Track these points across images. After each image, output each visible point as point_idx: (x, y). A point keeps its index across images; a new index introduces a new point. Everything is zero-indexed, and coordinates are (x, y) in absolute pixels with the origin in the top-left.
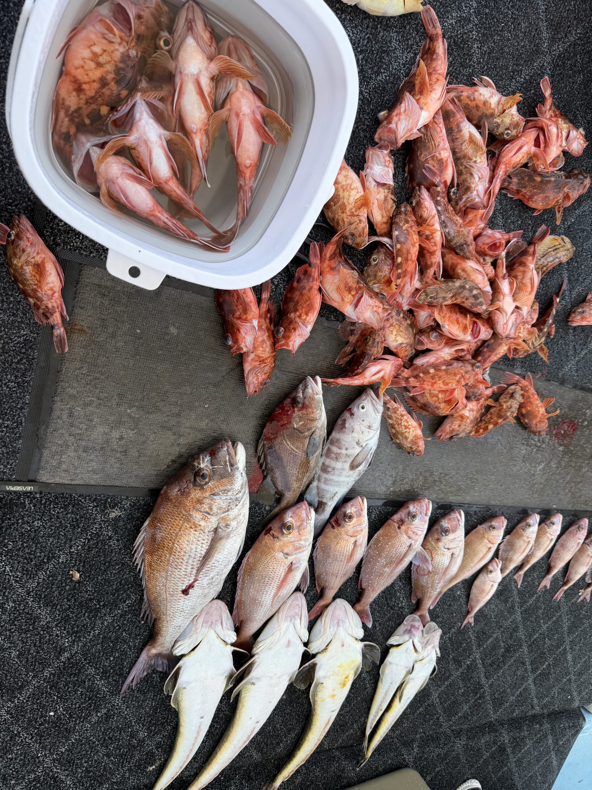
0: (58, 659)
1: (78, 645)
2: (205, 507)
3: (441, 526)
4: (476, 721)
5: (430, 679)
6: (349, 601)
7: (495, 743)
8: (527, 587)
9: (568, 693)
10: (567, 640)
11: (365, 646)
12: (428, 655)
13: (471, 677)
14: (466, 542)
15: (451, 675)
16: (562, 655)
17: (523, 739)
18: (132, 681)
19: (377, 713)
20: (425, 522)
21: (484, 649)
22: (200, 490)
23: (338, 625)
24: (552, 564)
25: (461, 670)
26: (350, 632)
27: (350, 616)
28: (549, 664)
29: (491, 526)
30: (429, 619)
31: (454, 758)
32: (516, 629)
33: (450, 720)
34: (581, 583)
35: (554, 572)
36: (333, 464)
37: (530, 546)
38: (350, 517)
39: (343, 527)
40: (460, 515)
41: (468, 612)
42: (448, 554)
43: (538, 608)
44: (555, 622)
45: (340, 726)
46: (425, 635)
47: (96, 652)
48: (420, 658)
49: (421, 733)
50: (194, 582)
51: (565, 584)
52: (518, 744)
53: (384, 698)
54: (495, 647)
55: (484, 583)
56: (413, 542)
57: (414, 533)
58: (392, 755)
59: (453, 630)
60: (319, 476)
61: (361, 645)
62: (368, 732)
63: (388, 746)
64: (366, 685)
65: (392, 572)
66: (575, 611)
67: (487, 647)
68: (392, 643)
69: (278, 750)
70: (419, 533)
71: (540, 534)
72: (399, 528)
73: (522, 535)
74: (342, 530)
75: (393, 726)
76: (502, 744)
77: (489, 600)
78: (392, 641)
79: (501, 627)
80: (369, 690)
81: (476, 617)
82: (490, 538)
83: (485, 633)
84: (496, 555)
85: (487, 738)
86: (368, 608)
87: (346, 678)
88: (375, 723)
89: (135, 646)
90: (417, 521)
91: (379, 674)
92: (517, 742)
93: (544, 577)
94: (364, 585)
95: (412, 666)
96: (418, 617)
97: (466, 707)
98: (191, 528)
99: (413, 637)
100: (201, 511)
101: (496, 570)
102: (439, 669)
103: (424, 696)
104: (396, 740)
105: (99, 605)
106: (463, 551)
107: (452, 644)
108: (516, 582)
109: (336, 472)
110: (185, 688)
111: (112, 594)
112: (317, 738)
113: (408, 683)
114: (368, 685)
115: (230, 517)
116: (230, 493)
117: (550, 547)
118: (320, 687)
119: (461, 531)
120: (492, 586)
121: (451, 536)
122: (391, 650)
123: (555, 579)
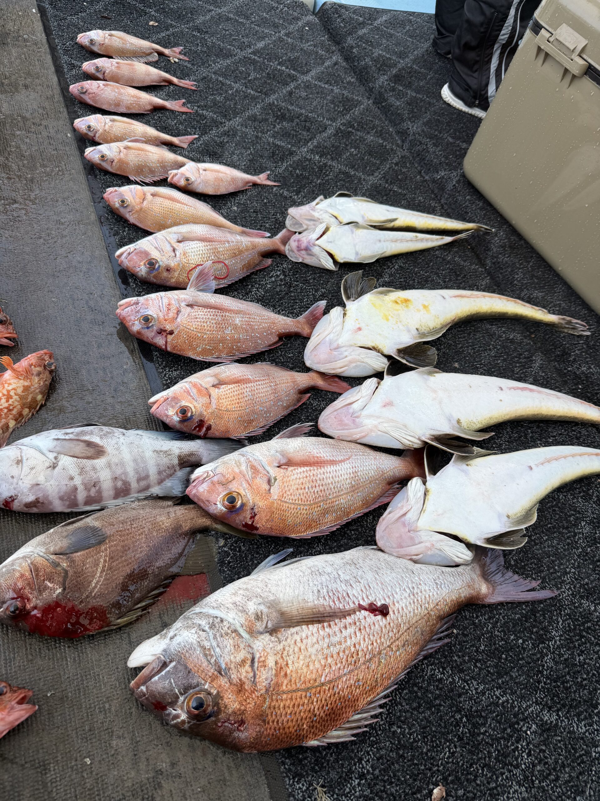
0: (557, 725)
1: (526, 710)
2: (245, 672)
3: (149, 273)
4: (380, 120)
5: (356, 195)
6: (304, 346)
7: (393, 89)
8: (193, 127)
9: (302, 31)
10: (241, 54)
11: (348, 298)
12: (327, 212)
13: (333, 146)
14: (159, 230)
15: (340, 172)
16: (262, 54)
17: (376, 61)
18: (533, 590)
19: (422, 240)
20: (147, 300)
21: (292, 145)
22: (222, 698)
23: (338, 348)
24: (149, 107)
25: (330, 163)
26: (339, 328)
27: (322, 337)
28: (279, 64)
29: (122, 206)
30: (284, 231)
31: (430, 128)
32: (253, 118)
33: (392, 150)
34: (163, 64)
35: (158, 101)
36: (107, 486)
37: (130, 144)
38: (183, 411)
39: (201, 415)
40: (121, 254)
41: (255, 185)
42: (180, 247)
43: (215, 103)
44: (225, 76)
45: (458, 276)
46: (305, 227)
47: (523, 673)
48: (334, 220)
49: (421, 176)
50: (365, 609)
51: (170, 83)
52: (384, 64)
53: (402, 241)
54: (285, 134)
55: (206, 182)
56: (183, 304)
57: (169, 309)
58: (460, 198)
59: (286, 193)
60: (139, 491)
61: (350, 305)
62: (448, 239)
63: (453, 206)
64: (397, 270)
65: (238, 312)
66: (201, 59)
67: (289, 143)
68: (332, 265)
69: (519, 337)
70: (165, 301)
71: (109, 139)
72: (171, 333)
73: (120, 161)
74: (207, 415)
75: (429, 213)
76: (391, 81)
77: (228, 165)
78: (329, 265)
79: (257, 137)
80: (400, 262)
81: (256, 172)
82: (138, 200)
83: (273, 153)
84: (163, 182)
85: (392, 100)
86: (301, 318)
87: (396, 302)
88: (434, 237)
89: (490, 618)
90: (152, 312)
91: (378, 261)
92: (381, 65)
93: (172, 111)
94: (274, 339)
95: (347, 226)
96: (287, 247)
97: (370, 138)
98: (286, 675)
99: (312, 241)
100: (254, 676)
101: (183, 174)
102: (340, 189)
103: (379, 193)
104: (443, 201)
105: (461, 719)
106: (169, 230)
107: (303, 187)
108: (192, 143)
109: (119, 472)
110: (508, 517)
111: (439, 711)
112: (483, 300)
113: (371, 221)
114: (396, 267)
115: (243, 620)
116: (207, 644)
117: (125, 119)
118: (423, 329)
119: (144, 244)
120: (205, 170)
121: (155, 254)
122: (342, 261)
123: (169, 97)
